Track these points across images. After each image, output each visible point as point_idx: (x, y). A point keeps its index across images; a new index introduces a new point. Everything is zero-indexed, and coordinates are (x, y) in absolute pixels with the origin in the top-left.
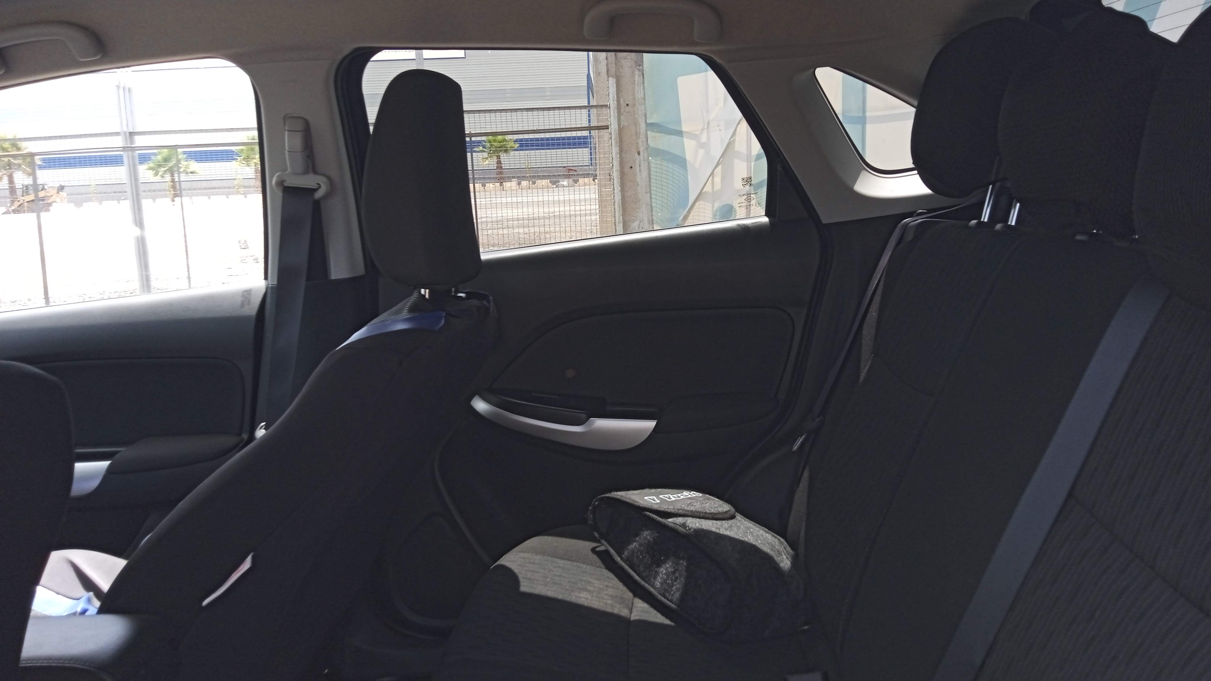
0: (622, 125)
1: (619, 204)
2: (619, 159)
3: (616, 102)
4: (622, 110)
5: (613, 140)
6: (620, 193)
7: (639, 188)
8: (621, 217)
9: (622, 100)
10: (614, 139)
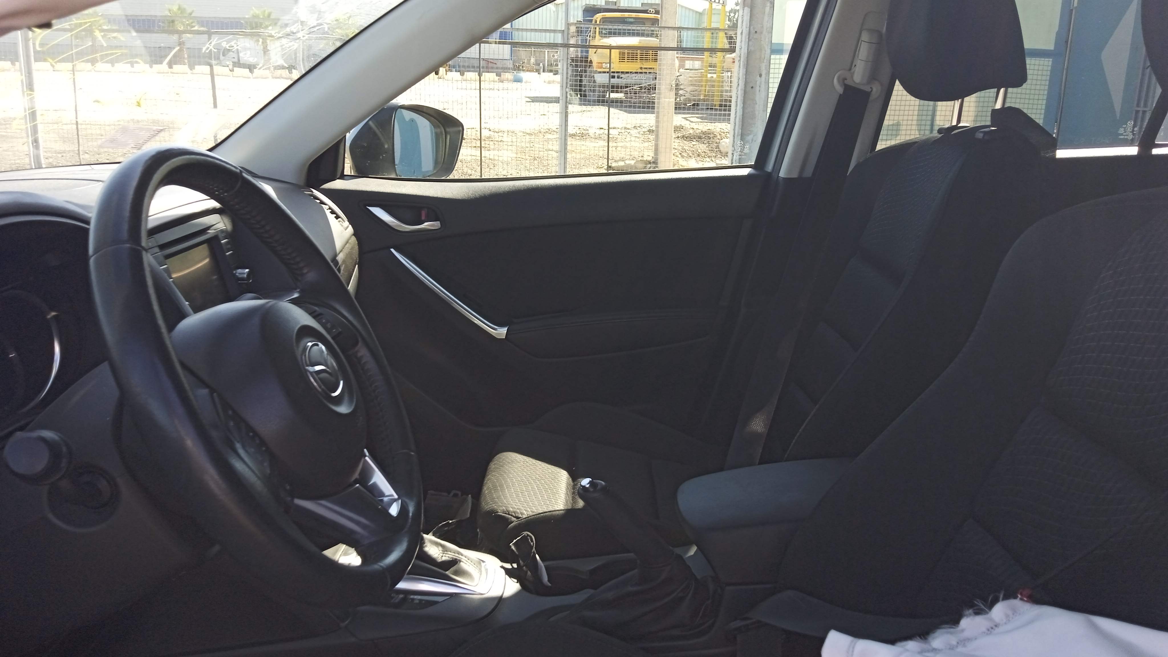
0: (749, 50)
1: (740, 119)
2: (744, 79)
3: (748, 29)
4: (751, 36)
5: (741, 63)
6: (742, 110)
7: (757, 106)
8: (740, 131)
9: (752, 27)
10: (743, 62)
